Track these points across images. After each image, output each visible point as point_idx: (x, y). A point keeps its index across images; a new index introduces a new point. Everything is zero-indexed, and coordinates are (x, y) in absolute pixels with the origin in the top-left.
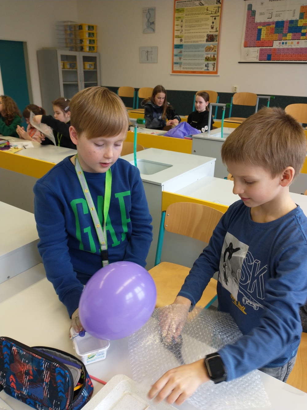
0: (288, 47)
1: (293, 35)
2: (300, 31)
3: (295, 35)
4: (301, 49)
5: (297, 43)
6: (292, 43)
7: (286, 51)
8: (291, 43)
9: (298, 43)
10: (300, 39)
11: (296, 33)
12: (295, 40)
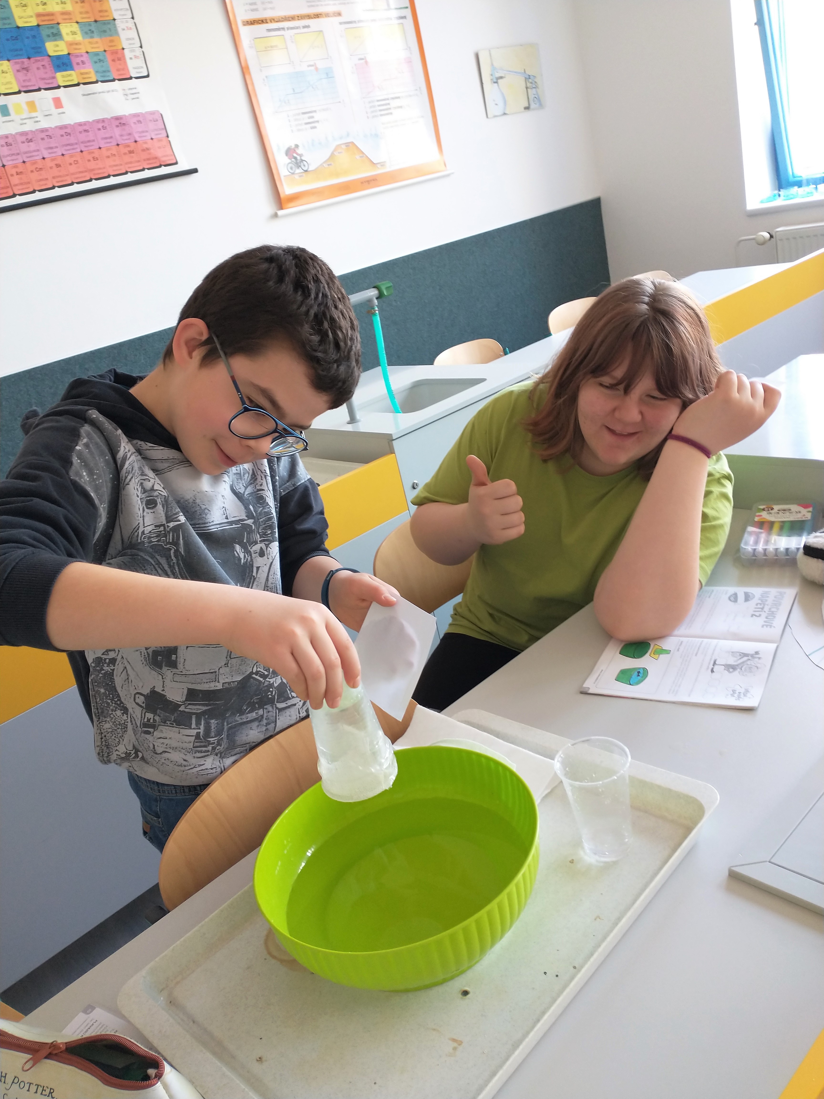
0: (26, 128)
1: (18, 67)
2: (39, 50)
3: (27, 69)
4: (84, 127)
5: (52, 103)
6: (32, 106)
7: (24, 148)
8: (25, 107)
9: (58, 103)
10: (59, 87)
11: (26, 60)
12: (39, 90)
